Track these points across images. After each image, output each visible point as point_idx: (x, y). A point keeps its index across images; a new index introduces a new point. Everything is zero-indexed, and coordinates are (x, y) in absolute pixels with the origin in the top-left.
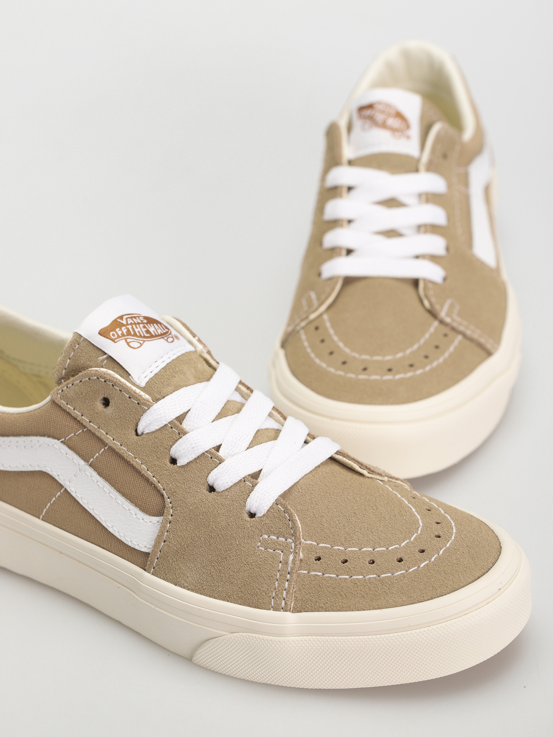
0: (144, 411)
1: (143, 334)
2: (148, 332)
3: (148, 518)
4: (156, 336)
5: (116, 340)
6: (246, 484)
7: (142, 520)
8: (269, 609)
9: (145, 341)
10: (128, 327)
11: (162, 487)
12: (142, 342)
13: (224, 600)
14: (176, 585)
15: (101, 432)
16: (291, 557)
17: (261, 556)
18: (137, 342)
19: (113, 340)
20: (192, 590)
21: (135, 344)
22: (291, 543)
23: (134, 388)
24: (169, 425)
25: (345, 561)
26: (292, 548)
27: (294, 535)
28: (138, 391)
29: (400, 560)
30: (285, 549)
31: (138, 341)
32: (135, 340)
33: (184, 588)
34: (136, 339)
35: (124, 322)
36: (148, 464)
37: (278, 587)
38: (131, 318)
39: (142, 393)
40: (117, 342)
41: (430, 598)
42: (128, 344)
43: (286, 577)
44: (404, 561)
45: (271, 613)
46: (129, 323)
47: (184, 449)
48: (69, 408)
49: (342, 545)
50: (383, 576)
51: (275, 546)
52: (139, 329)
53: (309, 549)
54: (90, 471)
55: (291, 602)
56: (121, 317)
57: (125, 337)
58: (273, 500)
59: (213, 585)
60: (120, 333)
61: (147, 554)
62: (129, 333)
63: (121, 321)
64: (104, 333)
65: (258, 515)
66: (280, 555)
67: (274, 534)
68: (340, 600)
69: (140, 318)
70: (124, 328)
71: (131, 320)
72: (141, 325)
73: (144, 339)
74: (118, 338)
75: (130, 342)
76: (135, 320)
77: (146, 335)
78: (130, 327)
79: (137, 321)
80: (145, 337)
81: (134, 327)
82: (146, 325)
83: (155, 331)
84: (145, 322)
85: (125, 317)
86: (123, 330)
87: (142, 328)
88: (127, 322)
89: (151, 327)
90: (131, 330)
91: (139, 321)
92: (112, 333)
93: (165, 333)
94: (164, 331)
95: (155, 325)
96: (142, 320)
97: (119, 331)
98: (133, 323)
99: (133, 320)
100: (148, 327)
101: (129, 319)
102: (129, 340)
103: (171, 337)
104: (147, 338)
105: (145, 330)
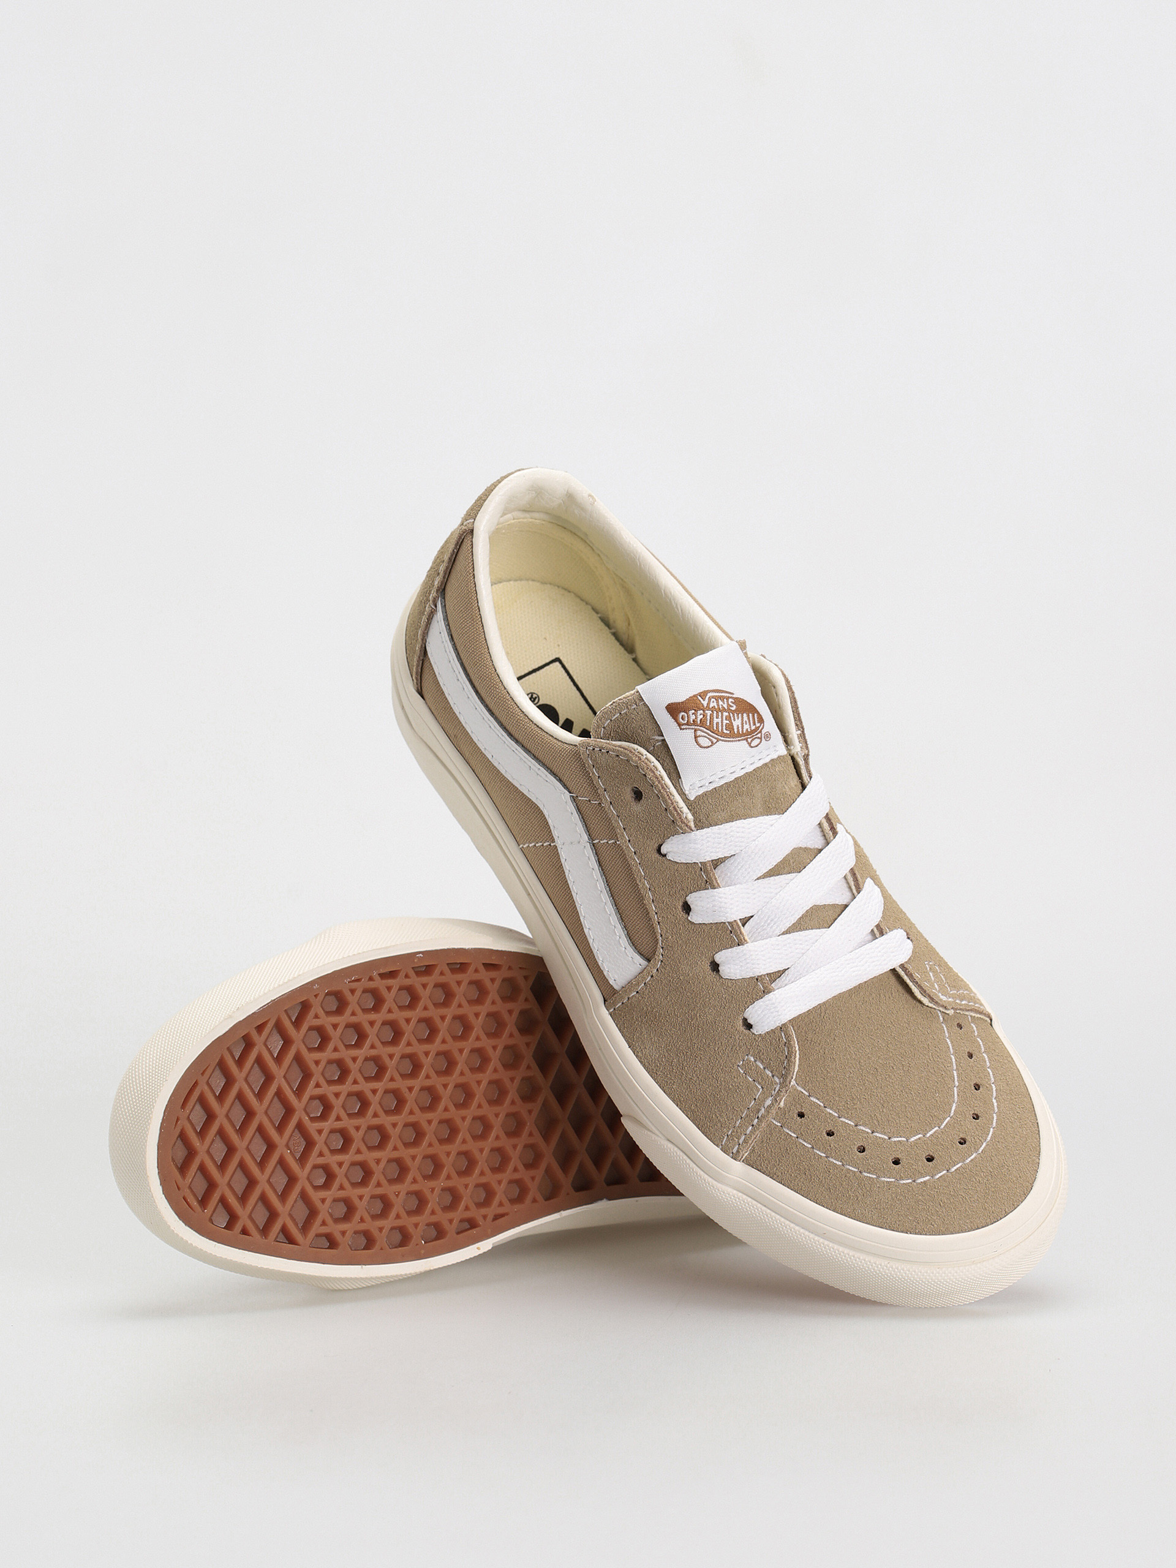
0: (677, 833)
1: (722, 729)
2: (730, 727)
3: (630, 952)
4: (739, 735)
5: (682, 727)
6: (757, 985)
7: (624, 949)
8: (717, 1146)
9: (721, 740)
10: (707, 712)
11: (660, 931)
12: (715, 741)
13: (673, 1101)
14: (630, 1047)
15: (619, 823)
16: (768, 1102)
17: (735, 1080)
18: (709, 739)
19: (679, 725)
20: (644, 1066)
21: (704, 742)
22: (776, 1083)
23: (678, 798)
24: (700, 865)
25: (830, 1134)
26: (775, 1090)
27: (785, 1077)
28: (681, 804)
29: (896, 1162)
30: (767, 1087)
31: (711, 738)
32: (707, 735)
33: (637, 1056)
34: (709, 735)
35: (705, 703)
36: (656, 895)
37: (738, 1127)
38: (717, 698)
39: (685, 810)
40: (684, 729)
41: (905, 1230)
42: (696, 737)
43: (752, 1121)
44: (900, 1165)
45: (717, 1151)
46: (711, 705)
47: (703, 907)
48: (593, 773)
49: (838, 1111)
50: (866, 1174)
51: (759, 1077)
52: (719, 720)
53: (797, 1098)
54: (589, 852)
55: (746, 1152)
56: (703, 694)
57: (696, 727)
58: (779, 1024)
59: (669, 1076)
60: (693, 717)
61: (614, 992)
62: (702, 723)
63: (702, 702)
64: (673, 710)
65: (754, 1030)
66: (758, 1091)
67: (762, 1062)
68: (801, 1180)
69: (730, 700)
70: (702, 712)
71: (715, 702)
72: (725, 714)
73: (720, 737)
74: (687, 724)
75: (699, 736)
76: (721, 703)
77: (725, 731)
78: (709, 713)
79: (722, 705)
80: (723, 735)
81: (715, 715)
82: (731, 715)
83: (740, 726)
84: (733, 709)
85: (710, 694)
86: (699, 714)
87: (724, 719)
88: (708, 704)
89: (738, 718)
90: (708, 717)
91: (725, 706)
92: (683, 713)
93: (753, 732)
94: (753, 728)
95: (745, 715)
96: (730, 704)
97: (693, 714)
98: (716, 707)
99: (718, 702)
100: (732, 718)
101: (712, 700)
102: (699, 733)
103: (758, 738)
104: (725, 736)
105: (728, 722)
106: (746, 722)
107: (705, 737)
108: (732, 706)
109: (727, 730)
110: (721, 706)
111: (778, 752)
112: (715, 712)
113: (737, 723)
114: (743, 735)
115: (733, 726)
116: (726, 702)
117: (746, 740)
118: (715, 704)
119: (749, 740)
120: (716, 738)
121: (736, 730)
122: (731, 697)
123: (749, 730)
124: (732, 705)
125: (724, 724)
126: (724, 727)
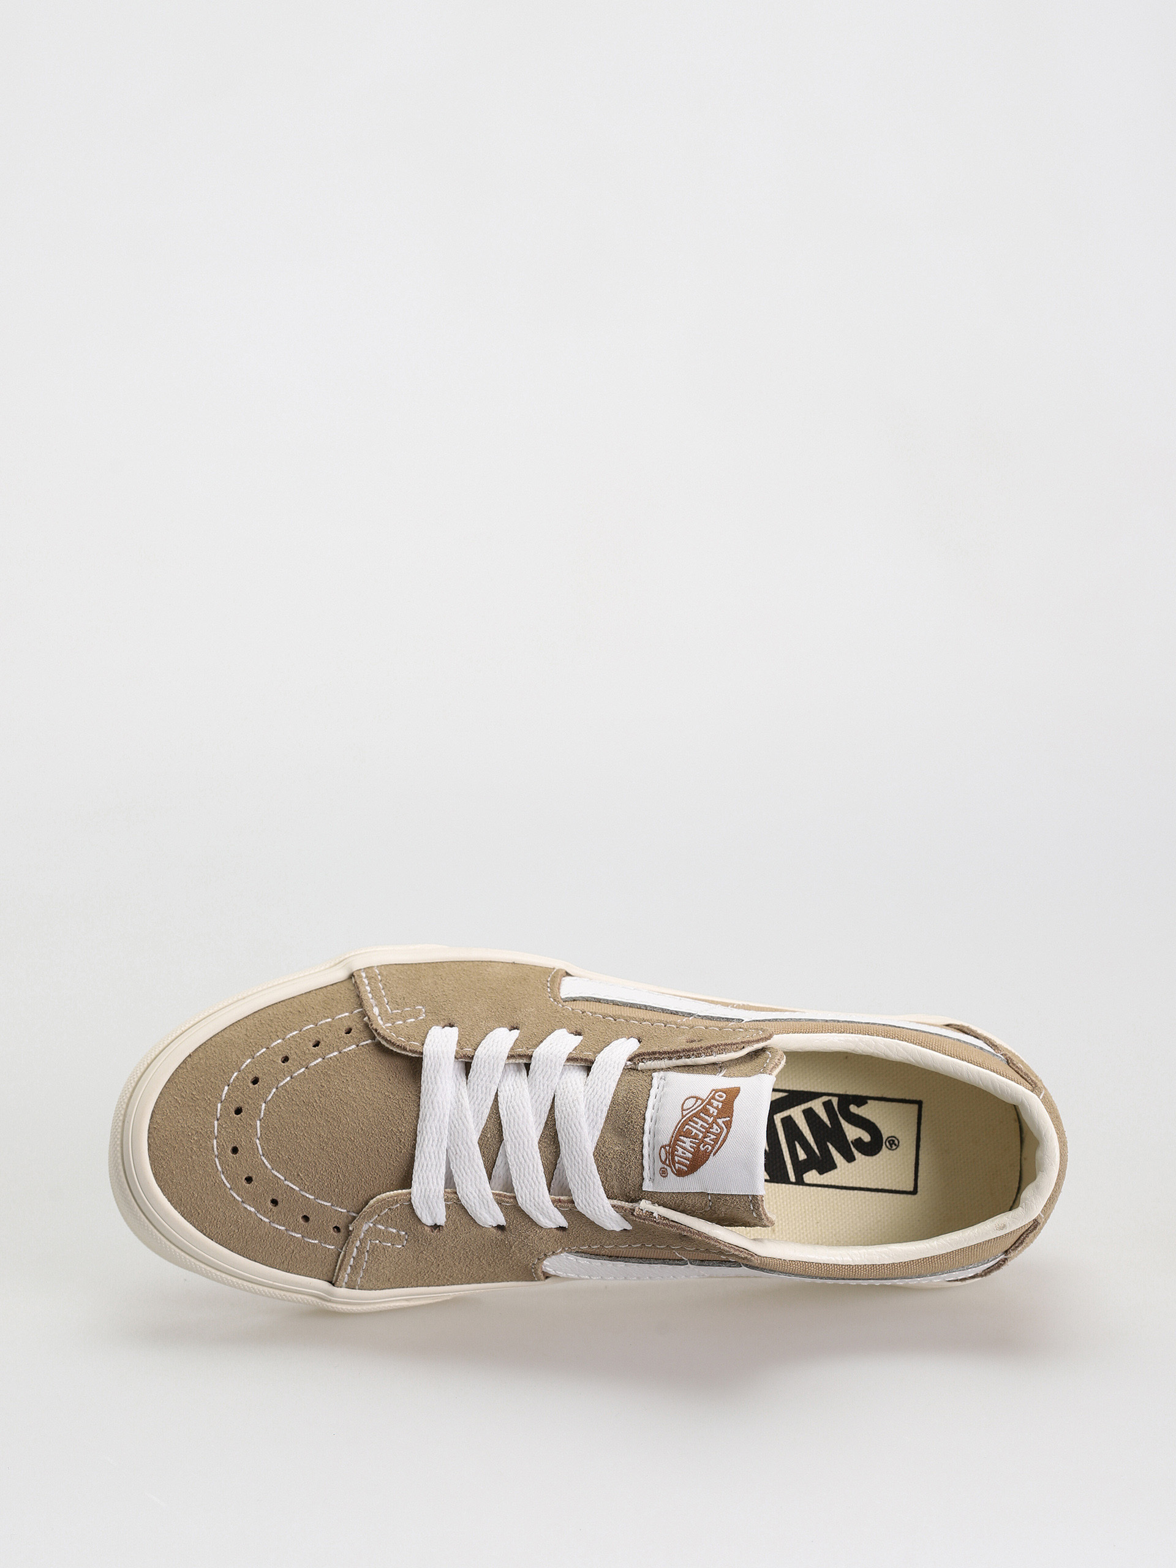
1: (690, 1125)
9: (683, 1118)
12: (685, 1113)
18: (689, 1109)
19: (716, 1091)
21: (689, 1104)
31: (689, 1111)
32: (693, 1108)
35: (720, 1121)
38: (718, 1135)
39: (651, 1066)
40: (712, 1091)
42: (698, 1098)
52: (698, 1126)
56: (728, 1125)
57: (706, 1103)
62: (705, 1110)
63: (723, 1120)
64: (733, 1093)
69: (710, 1148)
70: (715, 1114)
71: (717, 1132)
72: (701, 1135)
73: (685, 1118)
74: (713, 1098)
75: (697, 1101)
76: (713, 1137)
77: (687, 1127)
78: (710, 1120)
79: (710, 1137)
80: (686, 1123)
81: (705, 1125)
82: (697, 1141)
83: (684, 1145)
84: (701, 1147)
85: (725, 1130)
86: (715, 1110)
87: (697, 1132)
88: (718, 1125)
89: (691, 1146)
90: (706, 1117)
91: (707, 1140)
92: (724, 1098)
93: (673, 1156)
94: (676, 1158)
95: (691, 1156)
96: (707, 1146)
97: (718, 1105)
98: (711, 1130)
99: (713, 1134)
100: (694, 1140)
101: (719, 1130)
102: (699, 1102)
103: (666, 1160)
104: (683, 1125)
105: (693, 1134)
106: (685, 1154)
107: (693, 1106)
108: (703, 1147)
109: (687, 1129)
110: (709, 1135)
111: (648, 1180)
112: (707, 1126)
113: (688, 1143)
114: (675, 1144)
115: (687, 1137)
116: (711, 1142)
117: (669, 1145)
118: (714, 1130)
119: (667, 1148)
120: (686, 1115)
121: (682, 1138)
122: (711, 1151)
123: (676, 1152)
124: (705, 1147)
125: (693, 1129)
126: (690, 1128)
